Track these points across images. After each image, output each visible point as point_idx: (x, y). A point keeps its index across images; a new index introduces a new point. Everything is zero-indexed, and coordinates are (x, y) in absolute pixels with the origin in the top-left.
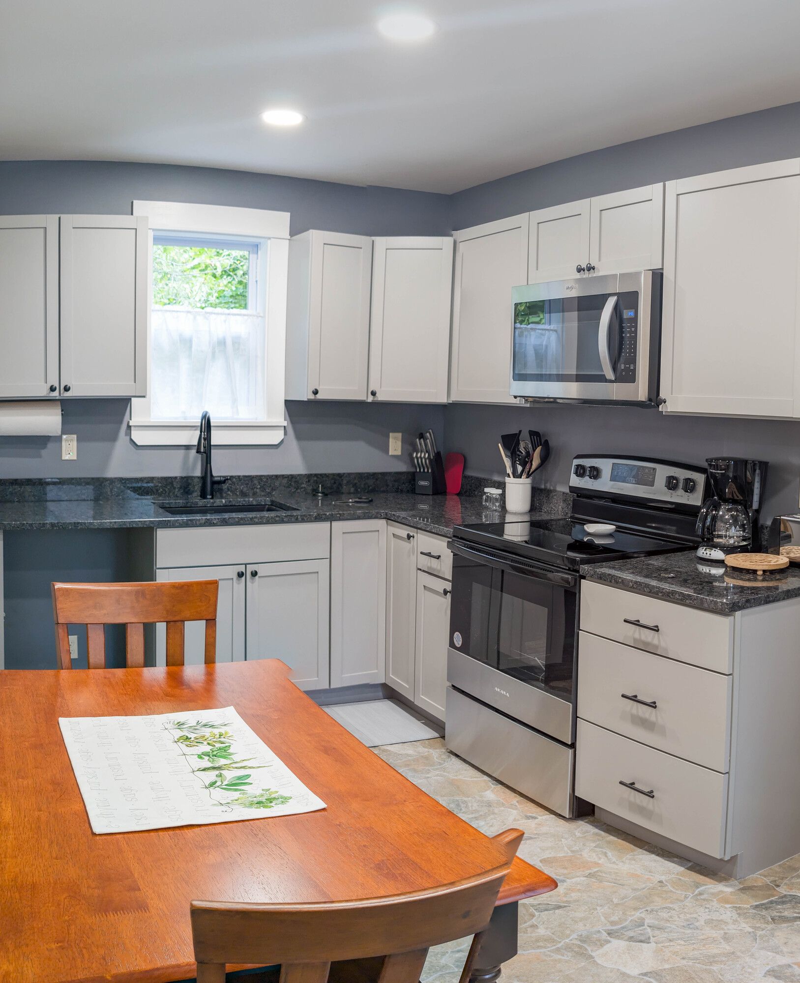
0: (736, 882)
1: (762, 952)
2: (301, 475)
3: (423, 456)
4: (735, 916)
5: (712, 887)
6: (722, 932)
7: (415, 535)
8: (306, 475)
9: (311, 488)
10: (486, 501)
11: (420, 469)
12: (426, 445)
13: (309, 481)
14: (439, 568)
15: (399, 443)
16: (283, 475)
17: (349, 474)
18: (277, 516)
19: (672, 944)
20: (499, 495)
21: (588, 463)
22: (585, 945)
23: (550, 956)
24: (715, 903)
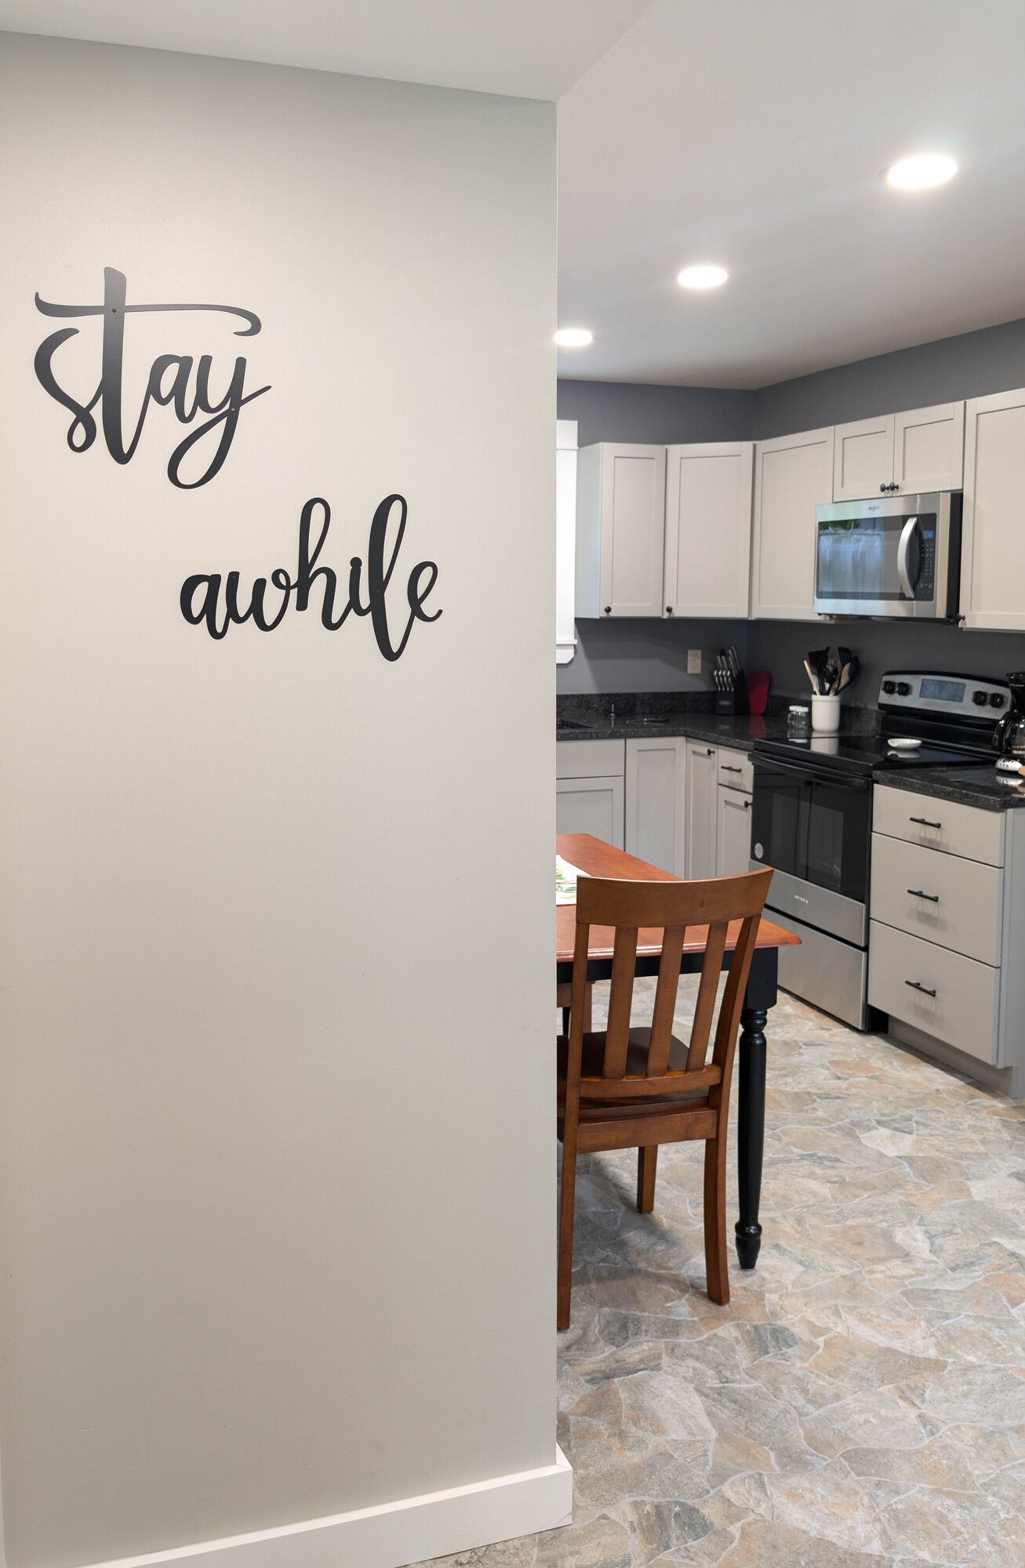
0: (1012, 1101)
1: (1014, 1158)
2: (593, 695)
3: (724, 674)
4: (999, 1126)
5: (986, 1100)
6: (982, 1136)
7: (716, 751)
8: (597, 695)
9: (603, 708)
10: (791, 719)
11: (722, 688)
12: (728, 662)
13: (601, 701)
14: (740, 781)
15: (699, 661)
16: (573, 695)
17: (644, 694)
18: (571, 733)
19: (932, 1138)
20: (806, 713)
21: (898, 679)
22: (855, 1129)
23: (823, 1132)
24: (984, 1114)
